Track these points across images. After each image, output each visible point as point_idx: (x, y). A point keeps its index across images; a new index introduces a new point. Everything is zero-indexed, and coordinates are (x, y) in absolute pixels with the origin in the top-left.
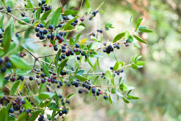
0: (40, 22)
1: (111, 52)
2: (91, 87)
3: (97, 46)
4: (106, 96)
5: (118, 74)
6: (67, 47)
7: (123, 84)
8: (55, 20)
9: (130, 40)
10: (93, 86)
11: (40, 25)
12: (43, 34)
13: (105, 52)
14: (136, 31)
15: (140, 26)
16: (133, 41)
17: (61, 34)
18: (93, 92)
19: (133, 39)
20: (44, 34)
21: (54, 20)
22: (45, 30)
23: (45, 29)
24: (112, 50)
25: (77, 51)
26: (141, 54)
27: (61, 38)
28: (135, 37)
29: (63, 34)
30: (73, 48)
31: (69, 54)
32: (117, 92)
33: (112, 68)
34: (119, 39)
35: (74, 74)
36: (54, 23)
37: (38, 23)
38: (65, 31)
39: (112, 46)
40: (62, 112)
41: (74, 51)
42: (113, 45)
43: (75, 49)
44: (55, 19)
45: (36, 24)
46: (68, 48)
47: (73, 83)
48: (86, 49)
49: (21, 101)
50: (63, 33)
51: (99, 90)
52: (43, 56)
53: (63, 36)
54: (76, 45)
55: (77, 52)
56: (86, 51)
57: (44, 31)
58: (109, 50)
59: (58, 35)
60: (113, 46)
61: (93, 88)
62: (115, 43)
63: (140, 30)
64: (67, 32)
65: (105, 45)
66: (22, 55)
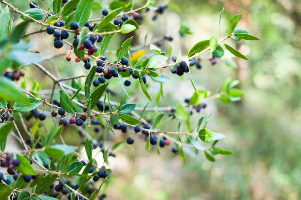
0: (60, 19)
1: (185, 73)
2: (149, 133)
3: (159, 63)
4: (176, 148)
5: (198, 111)
6: (106, 62)
7: (206, 129)
8: (83, 13)
9: (219, 53)
10: (152, 131)
11: (59, 23)
12: (60, 38)
13: (174, 72)
14: (229, 37)
15: (236, 29)
16: (223, 55)
17: (93, 39)
18: (153, 142)
19: (223, 52)
20: (62, 39)
21: (81, 13)
22: (64, 31)
23: (65, 29)
24: (187, 71)
25: (125, 70)
26: (237, 77)
27: (92, 46)
28: (228, 47)
29: (97, 38)
30: (117, 66)
31: (111, 74)
32: (194, 142)
33: (187, 101)
34: (199, 51)
35: (117, 111)
36: (80, 19)
37: (56, 19)
38: (101, 34)
39: (186, 62)
40: (98, 175)
41: (119, 70)
42: (190, 60)
43: (121, 66)
44: (84, 11)
45: (53, 22)
46: (109, 64)
47: (118, 126)
48: (139, 67)
49: (11, 161)
50: (96, 36)
51: (165, 138)
52: (67, 78)
53: (96, 42)
54: (122, 59)
55: (123, 72)
56: (140, 71)
57: (62, 33)
58: (181, 69)
59: (87, 40)
60: (188, 63)
61: (153, 136)
62: (193, 57)
63: (236, 35)
64: (103, 36)
65: (175, 61)
66: (17, 74)
